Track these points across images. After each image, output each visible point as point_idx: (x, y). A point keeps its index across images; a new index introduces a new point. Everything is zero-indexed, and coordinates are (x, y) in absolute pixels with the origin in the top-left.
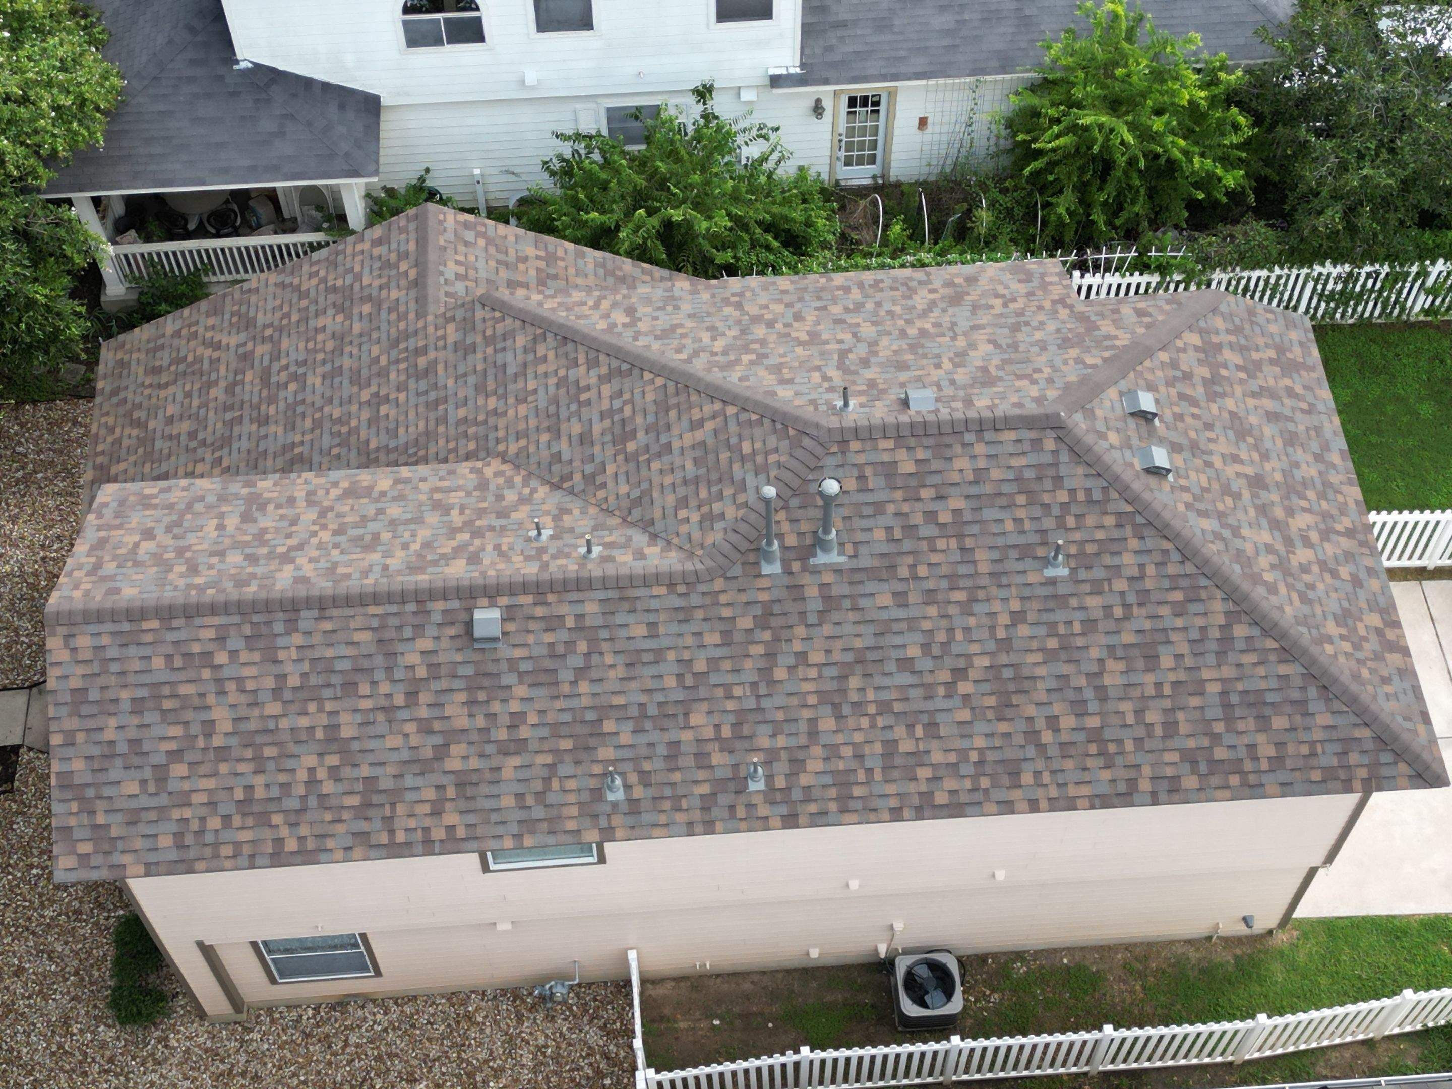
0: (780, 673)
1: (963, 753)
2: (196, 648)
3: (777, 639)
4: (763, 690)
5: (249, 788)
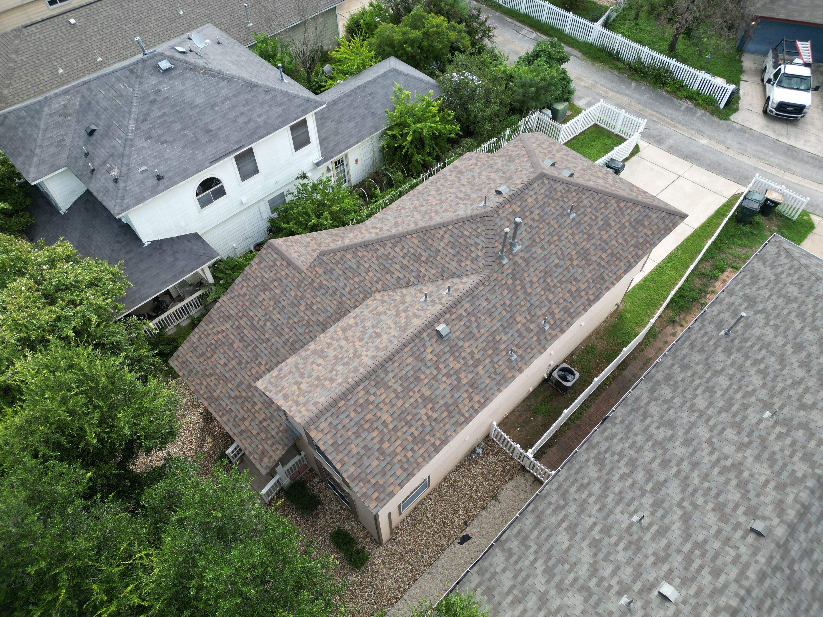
0: (529, 291)
1: (587, 281)
2: (361, 401)
3: (521, 281)
4: (529, 298)
5: (412, 434)
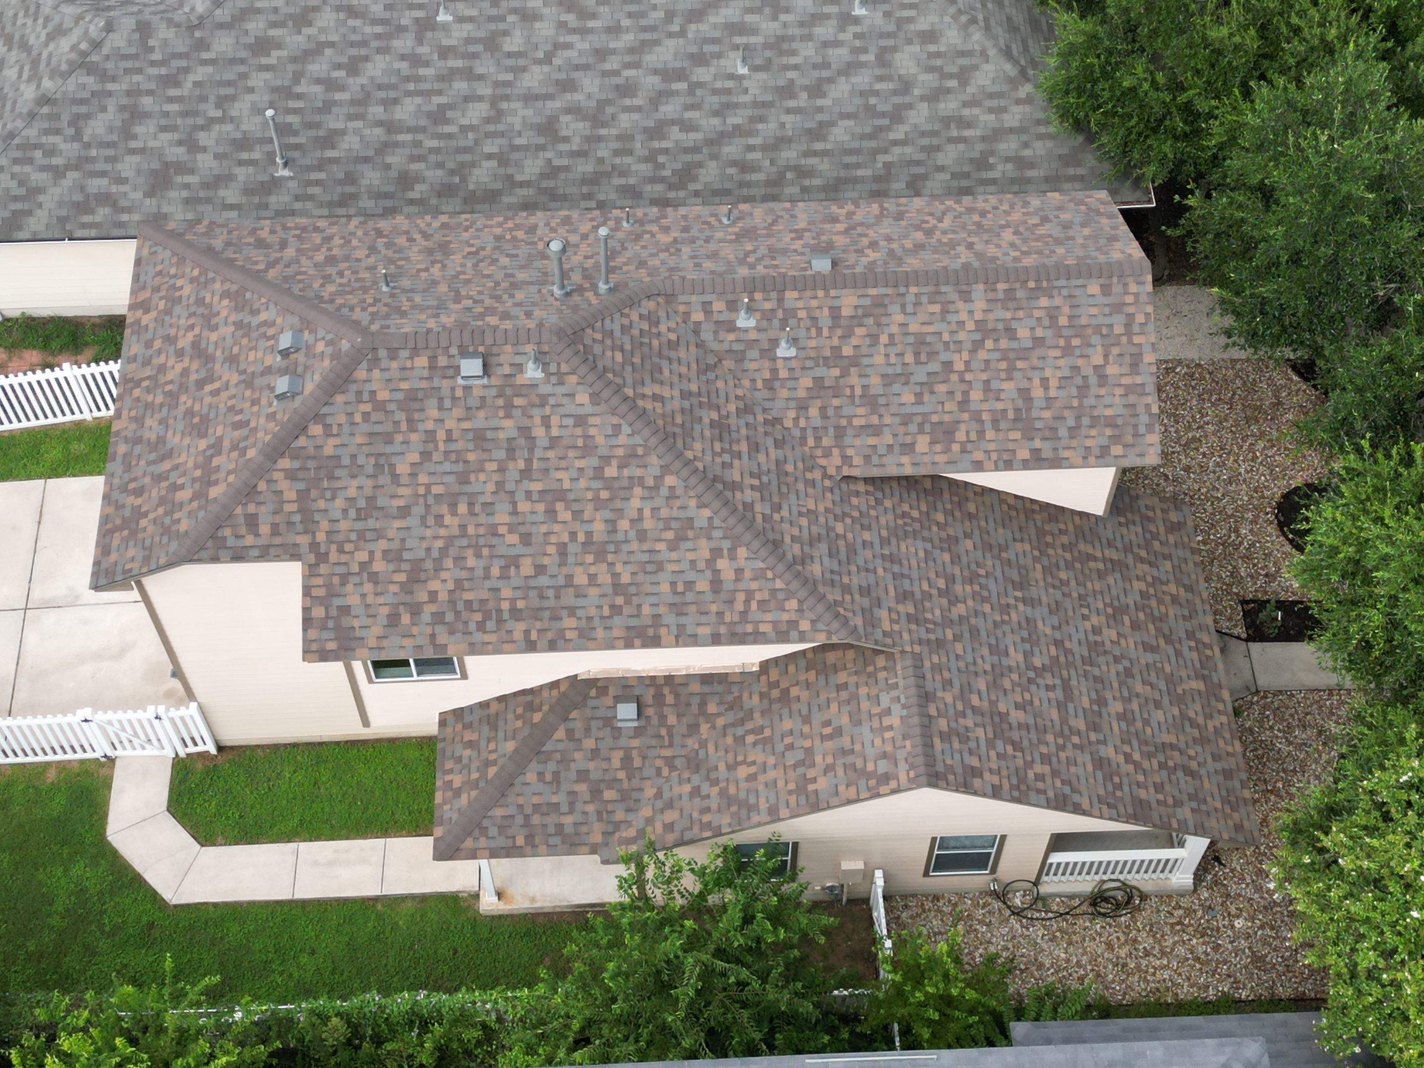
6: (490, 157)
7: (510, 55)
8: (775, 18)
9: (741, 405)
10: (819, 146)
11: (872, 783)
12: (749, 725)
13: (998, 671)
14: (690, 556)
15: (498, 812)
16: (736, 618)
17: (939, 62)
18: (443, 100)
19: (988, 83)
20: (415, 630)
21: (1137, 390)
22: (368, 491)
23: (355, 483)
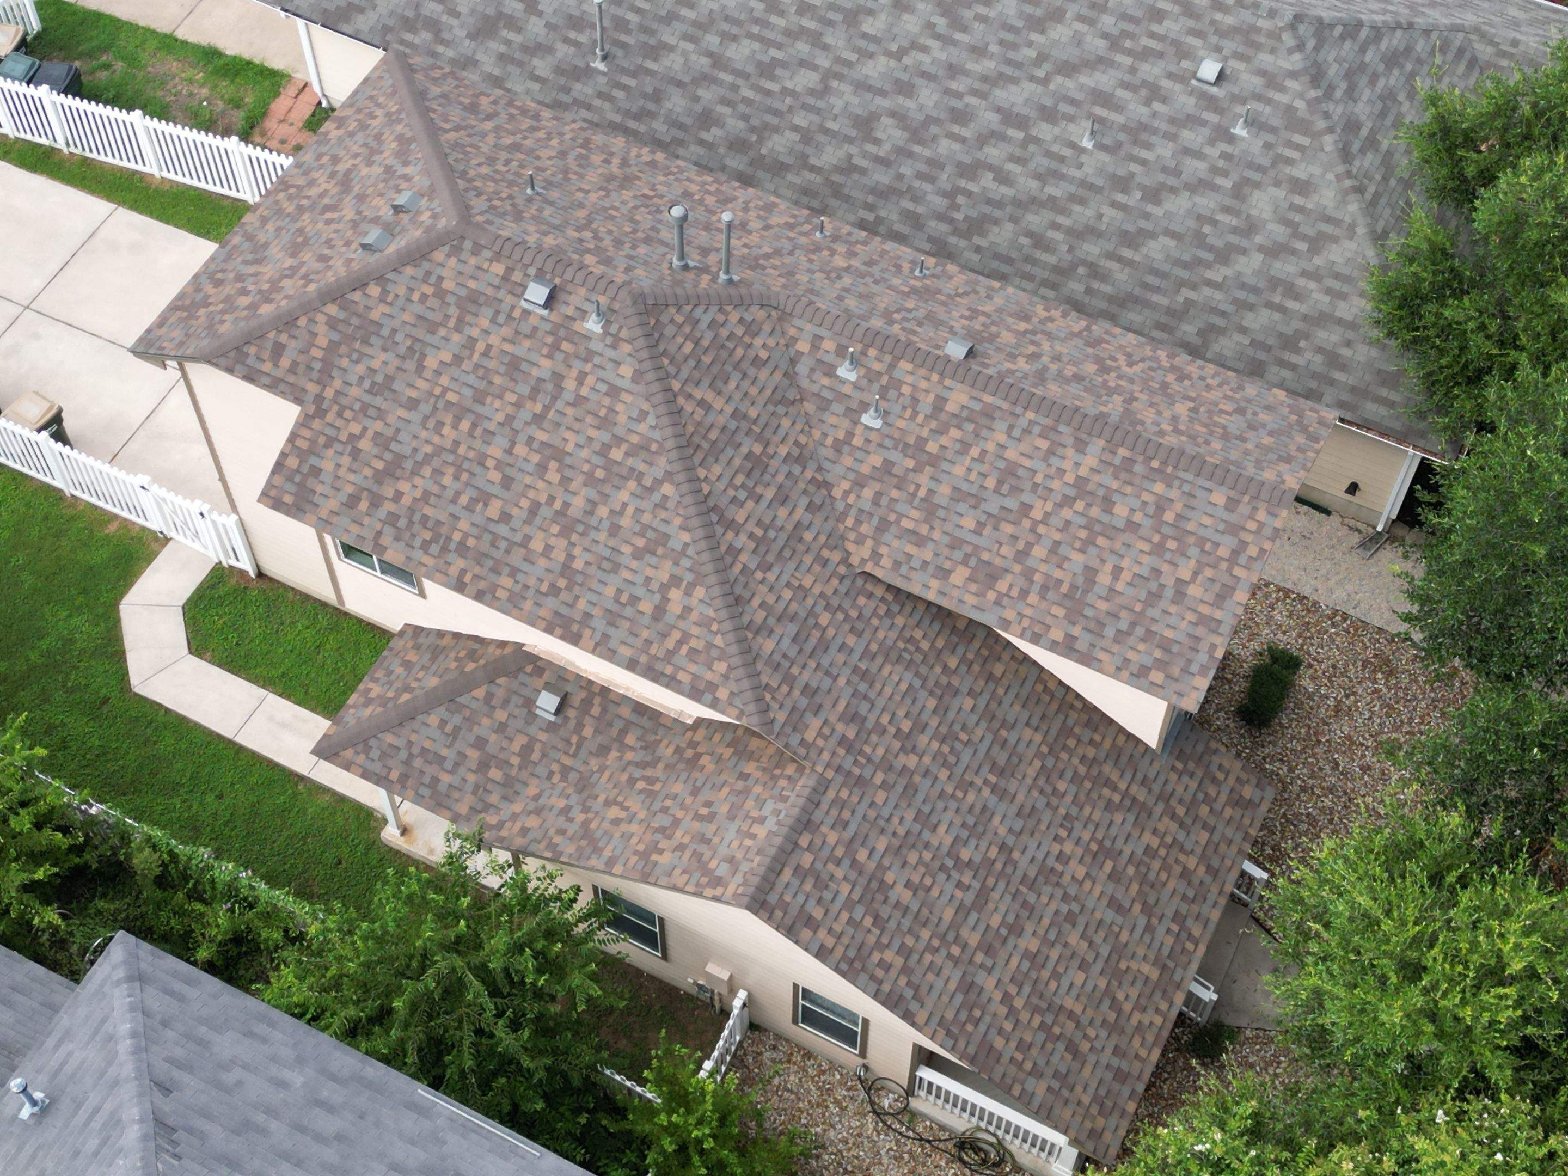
6: (796, 128)
7: (865, 36)
8: (1147, 103)
9: (796, 452)
10: (1127, 253)
11: (704, 880)
12: (649, 772)
13: (911, 840)
14: (649, 572)
15: (389, 738)
16: (661, 654)
17: (1298, 218)
18: (779, 54)
19: (1340, 260)
20: (366, 520)
21: (1212, 625)
22: (390, 370)
23: (383, 356)
